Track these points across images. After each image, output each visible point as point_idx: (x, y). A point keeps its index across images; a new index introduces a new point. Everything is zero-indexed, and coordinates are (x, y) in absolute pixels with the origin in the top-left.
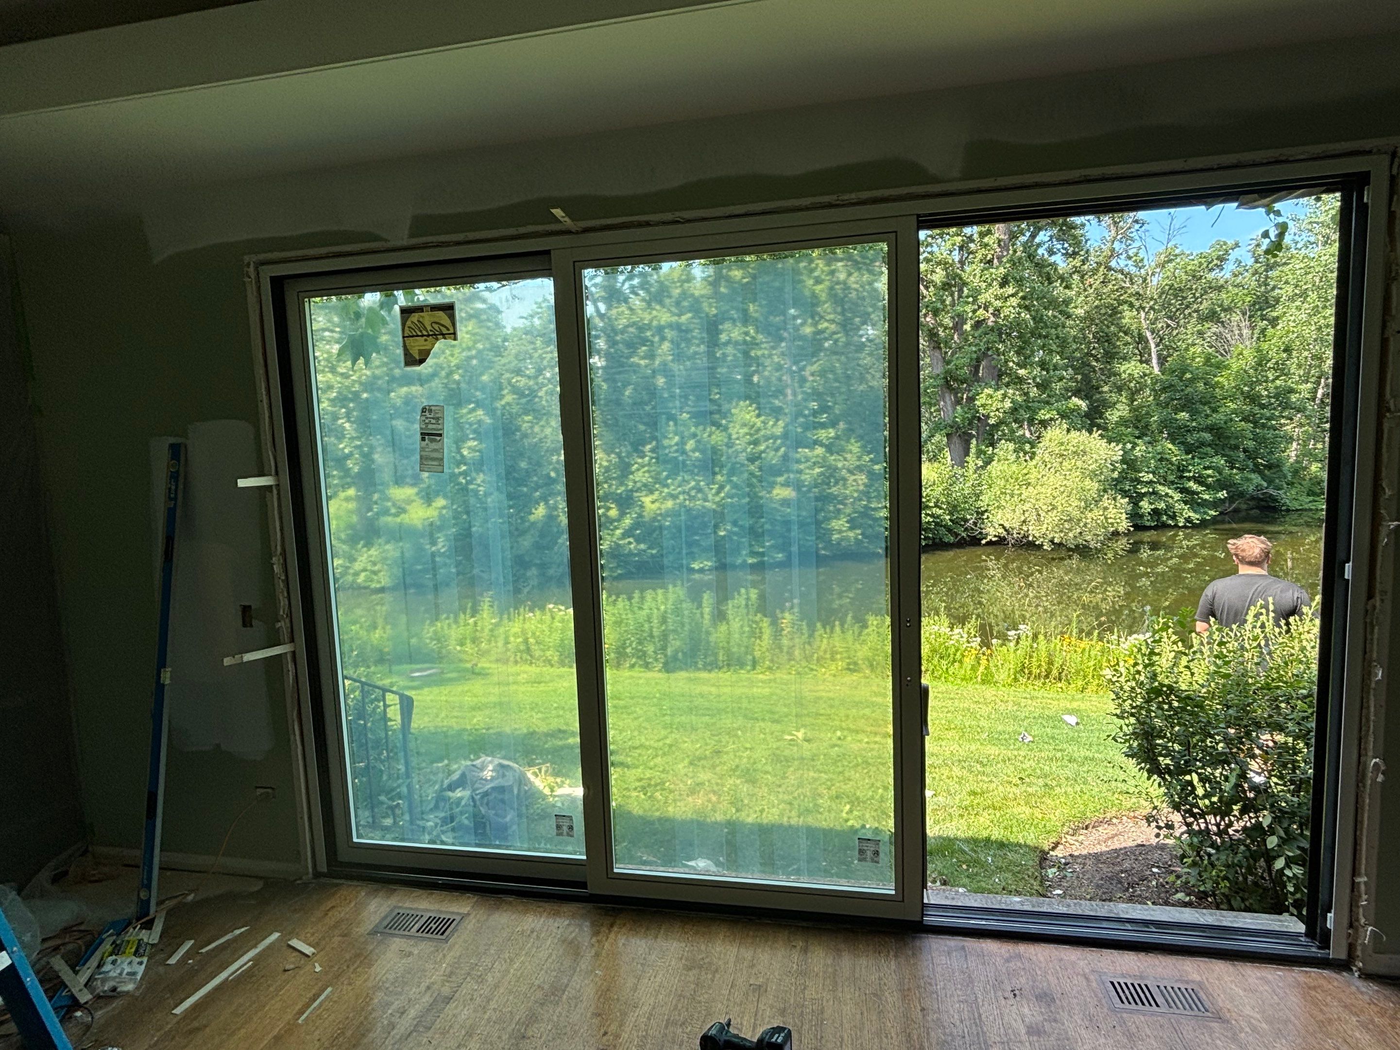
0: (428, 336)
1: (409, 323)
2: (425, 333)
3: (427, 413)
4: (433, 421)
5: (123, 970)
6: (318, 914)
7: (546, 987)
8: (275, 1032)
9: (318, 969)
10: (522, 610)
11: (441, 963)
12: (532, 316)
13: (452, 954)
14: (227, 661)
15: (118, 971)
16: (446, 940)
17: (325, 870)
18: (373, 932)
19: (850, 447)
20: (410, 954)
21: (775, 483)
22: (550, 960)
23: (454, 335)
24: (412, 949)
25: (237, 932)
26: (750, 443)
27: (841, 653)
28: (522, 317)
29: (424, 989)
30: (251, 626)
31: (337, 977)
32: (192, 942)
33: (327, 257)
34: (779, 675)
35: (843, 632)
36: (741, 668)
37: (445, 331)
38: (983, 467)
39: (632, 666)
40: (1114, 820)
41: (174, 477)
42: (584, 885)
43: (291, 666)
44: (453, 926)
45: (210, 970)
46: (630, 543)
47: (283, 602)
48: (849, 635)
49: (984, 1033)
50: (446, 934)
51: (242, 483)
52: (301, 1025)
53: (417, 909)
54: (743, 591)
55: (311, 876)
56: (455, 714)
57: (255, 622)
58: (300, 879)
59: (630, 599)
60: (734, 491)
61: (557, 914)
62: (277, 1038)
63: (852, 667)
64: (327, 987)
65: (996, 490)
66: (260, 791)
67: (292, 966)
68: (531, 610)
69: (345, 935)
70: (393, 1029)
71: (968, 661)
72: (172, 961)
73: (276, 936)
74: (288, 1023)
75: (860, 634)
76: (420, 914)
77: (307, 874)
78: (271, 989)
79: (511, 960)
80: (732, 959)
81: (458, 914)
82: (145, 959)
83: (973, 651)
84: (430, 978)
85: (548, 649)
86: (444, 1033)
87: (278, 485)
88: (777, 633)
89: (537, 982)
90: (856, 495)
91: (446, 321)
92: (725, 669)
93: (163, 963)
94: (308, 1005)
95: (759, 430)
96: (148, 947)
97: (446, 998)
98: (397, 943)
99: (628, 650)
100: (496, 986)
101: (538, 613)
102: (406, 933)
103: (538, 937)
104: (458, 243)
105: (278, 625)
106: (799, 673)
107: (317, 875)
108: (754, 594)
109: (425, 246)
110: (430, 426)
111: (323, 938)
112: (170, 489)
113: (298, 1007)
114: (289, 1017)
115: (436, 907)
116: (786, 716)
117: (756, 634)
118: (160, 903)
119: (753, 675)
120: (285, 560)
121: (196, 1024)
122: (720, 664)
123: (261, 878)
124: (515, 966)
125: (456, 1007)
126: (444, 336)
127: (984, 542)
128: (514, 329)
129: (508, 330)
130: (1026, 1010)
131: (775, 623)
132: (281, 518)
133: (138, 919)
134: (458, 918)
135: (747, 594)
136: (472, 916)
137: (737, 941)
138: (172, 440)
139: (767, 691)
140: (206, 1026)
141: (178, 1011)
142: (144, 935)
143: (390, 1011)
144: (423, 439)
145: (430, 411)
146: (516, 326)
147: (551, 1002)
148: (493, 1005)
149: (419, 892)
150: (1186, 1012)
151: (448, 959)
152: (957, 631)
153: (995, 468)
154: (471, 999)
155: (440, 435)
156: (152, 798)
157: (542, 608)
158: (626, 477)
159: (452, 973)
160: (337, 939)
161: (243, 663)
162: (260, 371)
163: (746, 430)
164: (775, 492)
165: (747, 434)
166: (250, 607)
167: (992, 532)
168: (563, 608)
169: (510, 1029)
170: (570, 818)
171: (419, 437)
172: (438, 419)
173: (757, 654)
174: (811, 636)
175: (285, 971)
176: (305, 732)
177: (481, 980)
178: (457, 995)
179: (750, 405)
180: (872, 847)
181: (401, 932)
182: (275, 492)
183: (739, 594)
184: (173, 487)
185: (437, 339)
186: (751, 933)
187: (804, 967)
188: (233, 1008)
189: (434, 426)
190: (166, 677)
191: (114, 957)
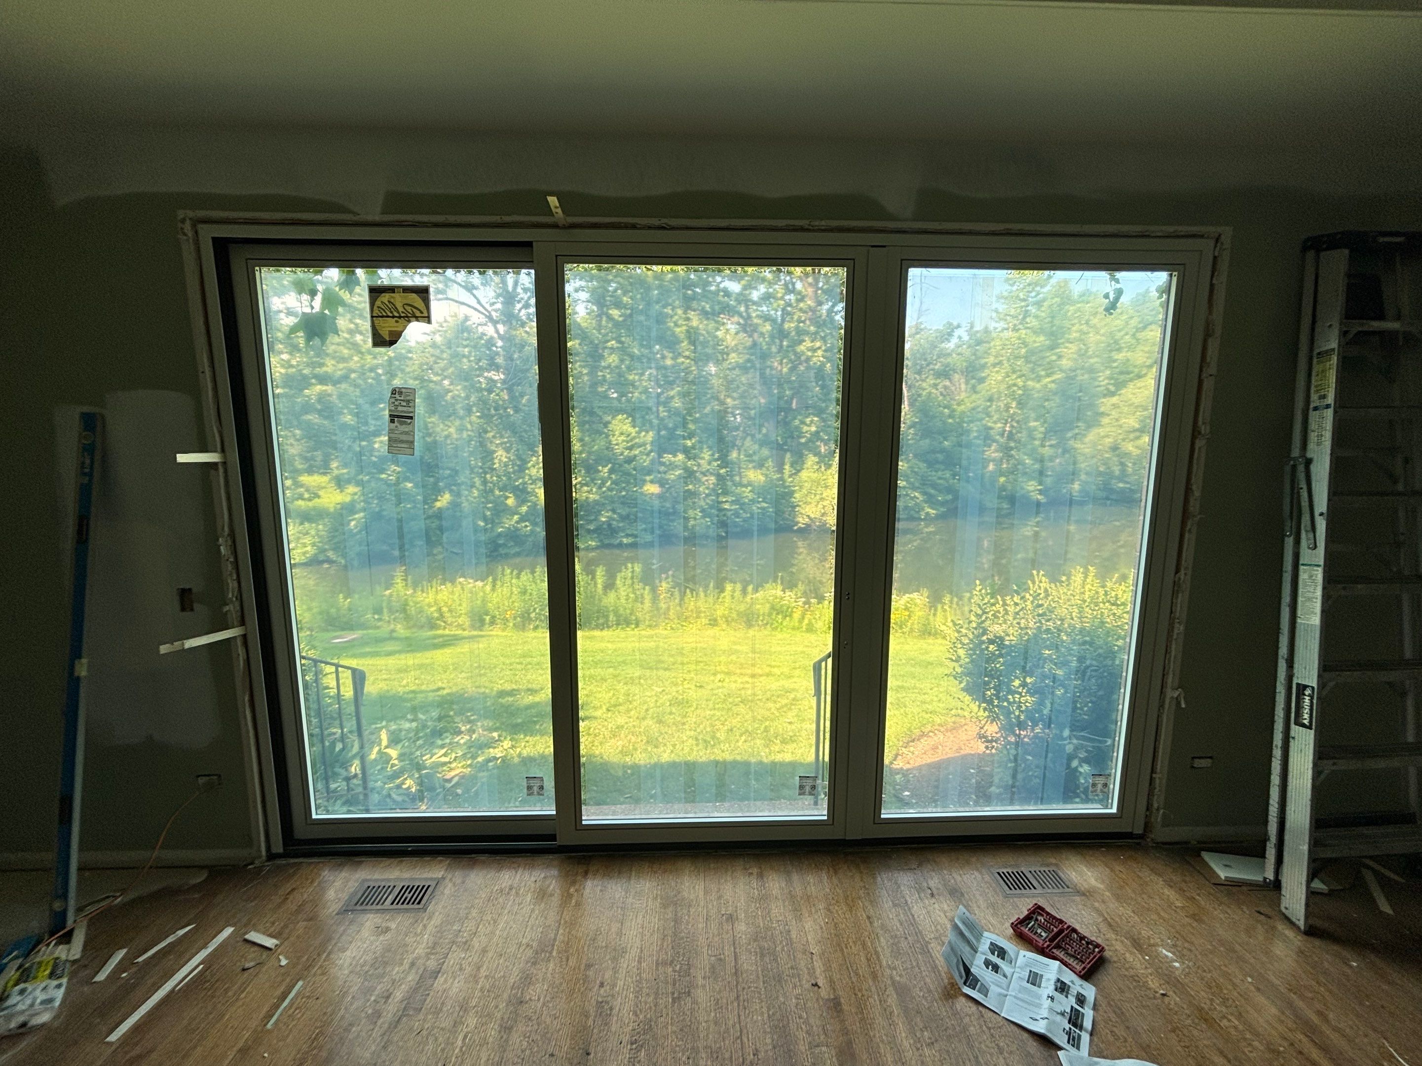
0: (400, 317)
1: (378, 303)
2: (396, 314)
3: (397, 396)
4: (404, 404)
5: (35, 999)
6: (277, 899)
7: (535, 944)
8: (241, 1044)
9: (284, 962)
10: (434, 584)
11: (422, 934)
12: (434, 333)
13: (432, 923)
14: (164, 649)
15: (28, 1002)
16: (425, 909)
17: (281, 850)
18: (344, 911)
19: (703, 455)
20: (388, 929)
21: (645, 481)
22: (534, 916)
23: (428, 319)
24: (389, 924)
25: (181, 932)
26: (627, 448)
27: (705, 612)
28: (425, 334)
29: (407, 967)
30: (192, 610)
31: (308, 968)
32: (124, 951)
33: (282, 223)
34: (660, 631)
35: (706, 596)
36: (627, 626)
37: (418, 314)
38: (795, 474)
39: (536, 628)
40: (931, 734)
41: (88, 450)
42: (553, 837)
43: (241, 651)
44: (429, 892)
45: (150, 982)
46: (526, 526)
47: (232, 584)
48: (711, 599)
49: (921, 932)
50: (423, 902)
51: (182, 458)
52: (270, 1032)
53: (389, 880)
54: (630, 565)
55: (264, 858)
56: (385, 677)
57: (196, 606)
58: (252, 864)
59: (533, 572)
60: (613, 486)
61: (533, 867)
62: (244, 1051)
63: (713, 622)
64: (298, 981)
65: (804, 491)
66: (201, 781)
67: (252, 964)
68: (443, 583)
69: (311, 919)
70: (379, 1017)
71: (797, 616)
72: (101, 977)
73: (229, 931)
74: (255, 1031)
75: (718, 598)
76: (392, 884)
77: (260, 857)
78: (230, 994)
79: (495, 922)
80: (701, 893)
81: (431, 879)
82: (64, 981)
83: (800, 609)
84: (413, 953)
85: (459, 617)
86: (437, 1012)
87: (224, 463)
88: (655, 599)
89: (524, 941)
90: (707, 492)
91: (419, 303)
92: (614, 628)
93: (89, 981)
94: (277, 1006)
95: (634, 438)
96: (68, 965)
97: (433, 972)
98: (370, 920)
99: (533, 615)
100: (484, 951)
101: (449, 585)
102: (379, 907)
103: (517, 893)
104: (436, 225)
105: (226, 608)
106: (672, 629)
107: (271, 857)
108: (638, 568)
109: (400, 224)
110: (400, 408)
111: (286, 926)
112: (83, 463)
113: (265, 1009)
114: (253, 1024)
115: (407, 875)
116: (673, 664)
117: (639, 599)
118: (79, 910)
119: (636, 631)
120: (234, 542)
121: (138, 1050)
122: (610, 623)
123: (202, 867)
124: (500, 927)
125: (446, 981)
126: (417, 319)
127: (795, 528)
128: (418, 343)
129: (412, 344)
130: (946, 907)
131: (654, 590)
132: (229, 498)
133: (52, 934)
134: (433, 884)
135: (633, 568)
136: (447, 881)
137: (702, 875)
138: (86, 409)
139: (652, 645)
140: (150, 1051)
141: (113, 1038)
142: (61, 952)
143: (373, 998)
144: (392, 421)
145: (401, 393)
146: (419, 340)
147: (542, 960)
148: (483, 972)
149: (387, 861)
150: (1054, 891)
151: (430, 928)
152: (788, 593)
153: (804, 475)
154: (461, 969)
155: (411, 418)
156: (66, 802)
157: (453, 582)
158: (524, 471)
159: (435, 944)
160: (302, 924)
161: (184, 650)
162: (200, 341)
163: (623, 438)
164: (645, 488)
165: (623, 441)
166: (190, 590)
167: (802, 521)
168: (471, 581)
169: (505, 996)
170: (541, 779)
171: (387, 417)
172: (408, 401)
173: (639, 615)
174: (682, 599)
175: (244, 970)
176: (258, 716)
177: (466, 946)
178: (445, 967)
179: (627, 418)
180: (809, 783)
181: (374, 907)
182: (221, 470)
183: (626, 568)
184: (88, 461)
185: (409, 321)
186: (712, 865)
187: (763, 892)
188: (185, 1022)
189: (405, 409)
190: (82, 669)
191: (22, 986)
